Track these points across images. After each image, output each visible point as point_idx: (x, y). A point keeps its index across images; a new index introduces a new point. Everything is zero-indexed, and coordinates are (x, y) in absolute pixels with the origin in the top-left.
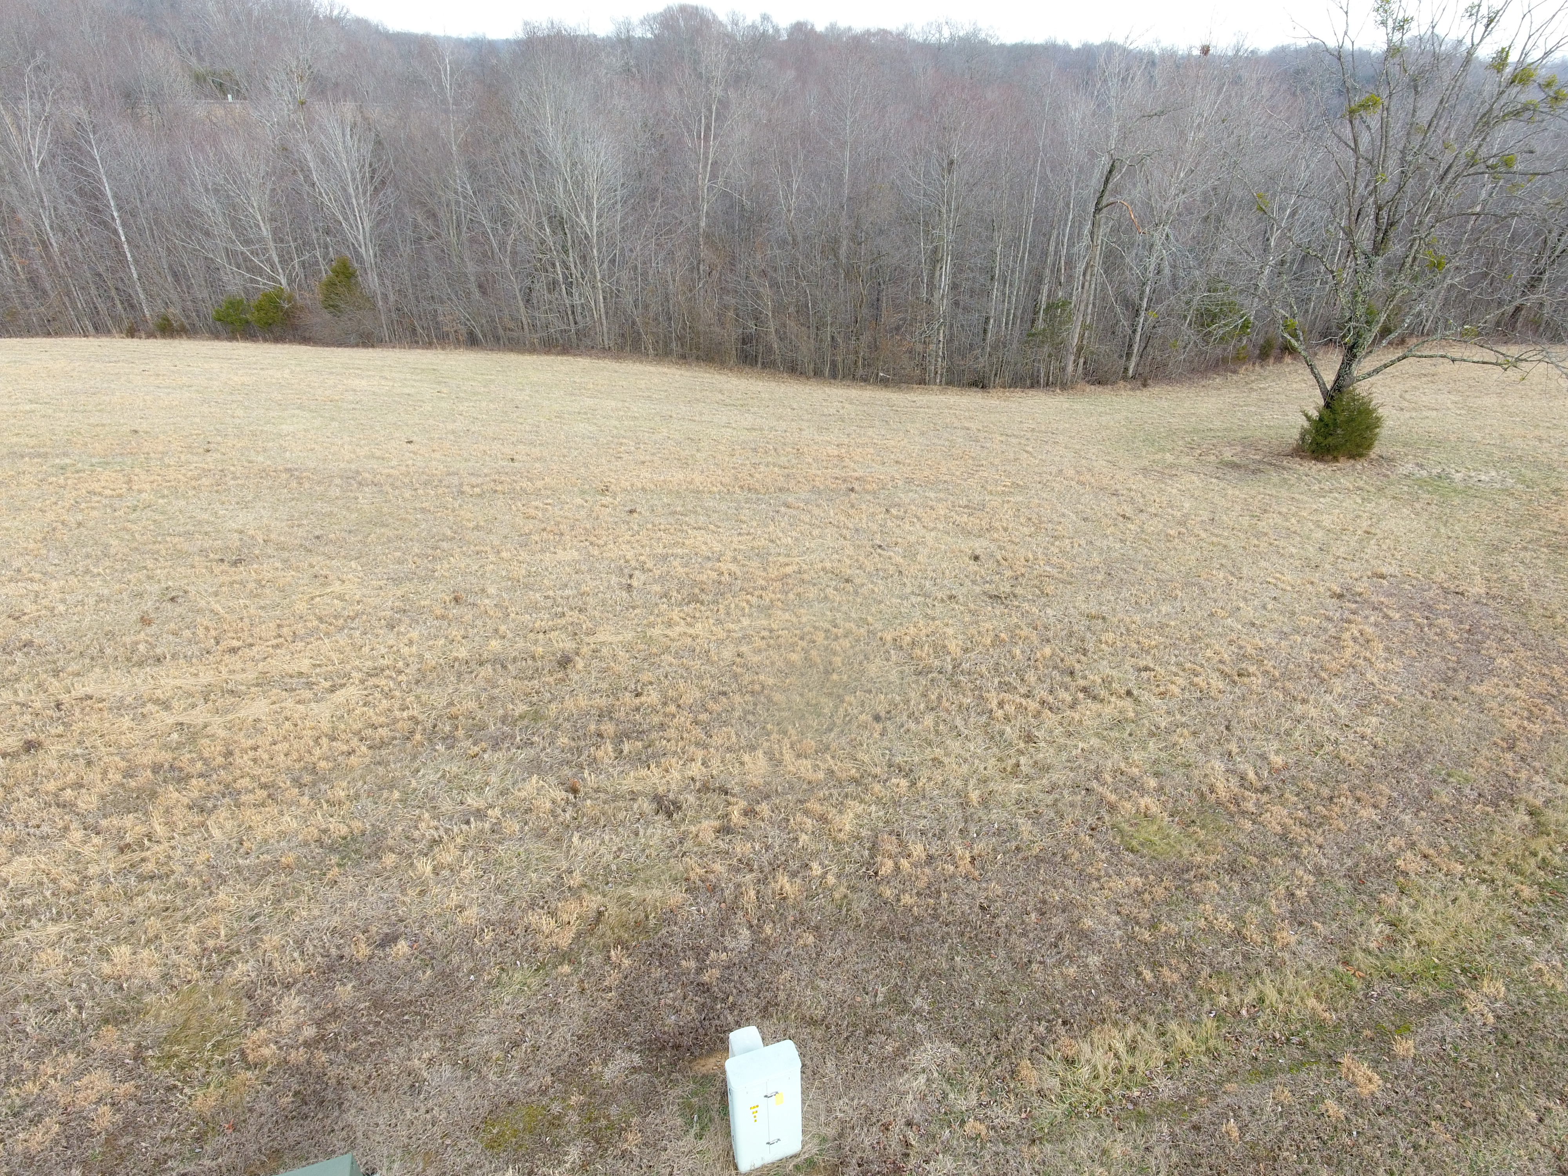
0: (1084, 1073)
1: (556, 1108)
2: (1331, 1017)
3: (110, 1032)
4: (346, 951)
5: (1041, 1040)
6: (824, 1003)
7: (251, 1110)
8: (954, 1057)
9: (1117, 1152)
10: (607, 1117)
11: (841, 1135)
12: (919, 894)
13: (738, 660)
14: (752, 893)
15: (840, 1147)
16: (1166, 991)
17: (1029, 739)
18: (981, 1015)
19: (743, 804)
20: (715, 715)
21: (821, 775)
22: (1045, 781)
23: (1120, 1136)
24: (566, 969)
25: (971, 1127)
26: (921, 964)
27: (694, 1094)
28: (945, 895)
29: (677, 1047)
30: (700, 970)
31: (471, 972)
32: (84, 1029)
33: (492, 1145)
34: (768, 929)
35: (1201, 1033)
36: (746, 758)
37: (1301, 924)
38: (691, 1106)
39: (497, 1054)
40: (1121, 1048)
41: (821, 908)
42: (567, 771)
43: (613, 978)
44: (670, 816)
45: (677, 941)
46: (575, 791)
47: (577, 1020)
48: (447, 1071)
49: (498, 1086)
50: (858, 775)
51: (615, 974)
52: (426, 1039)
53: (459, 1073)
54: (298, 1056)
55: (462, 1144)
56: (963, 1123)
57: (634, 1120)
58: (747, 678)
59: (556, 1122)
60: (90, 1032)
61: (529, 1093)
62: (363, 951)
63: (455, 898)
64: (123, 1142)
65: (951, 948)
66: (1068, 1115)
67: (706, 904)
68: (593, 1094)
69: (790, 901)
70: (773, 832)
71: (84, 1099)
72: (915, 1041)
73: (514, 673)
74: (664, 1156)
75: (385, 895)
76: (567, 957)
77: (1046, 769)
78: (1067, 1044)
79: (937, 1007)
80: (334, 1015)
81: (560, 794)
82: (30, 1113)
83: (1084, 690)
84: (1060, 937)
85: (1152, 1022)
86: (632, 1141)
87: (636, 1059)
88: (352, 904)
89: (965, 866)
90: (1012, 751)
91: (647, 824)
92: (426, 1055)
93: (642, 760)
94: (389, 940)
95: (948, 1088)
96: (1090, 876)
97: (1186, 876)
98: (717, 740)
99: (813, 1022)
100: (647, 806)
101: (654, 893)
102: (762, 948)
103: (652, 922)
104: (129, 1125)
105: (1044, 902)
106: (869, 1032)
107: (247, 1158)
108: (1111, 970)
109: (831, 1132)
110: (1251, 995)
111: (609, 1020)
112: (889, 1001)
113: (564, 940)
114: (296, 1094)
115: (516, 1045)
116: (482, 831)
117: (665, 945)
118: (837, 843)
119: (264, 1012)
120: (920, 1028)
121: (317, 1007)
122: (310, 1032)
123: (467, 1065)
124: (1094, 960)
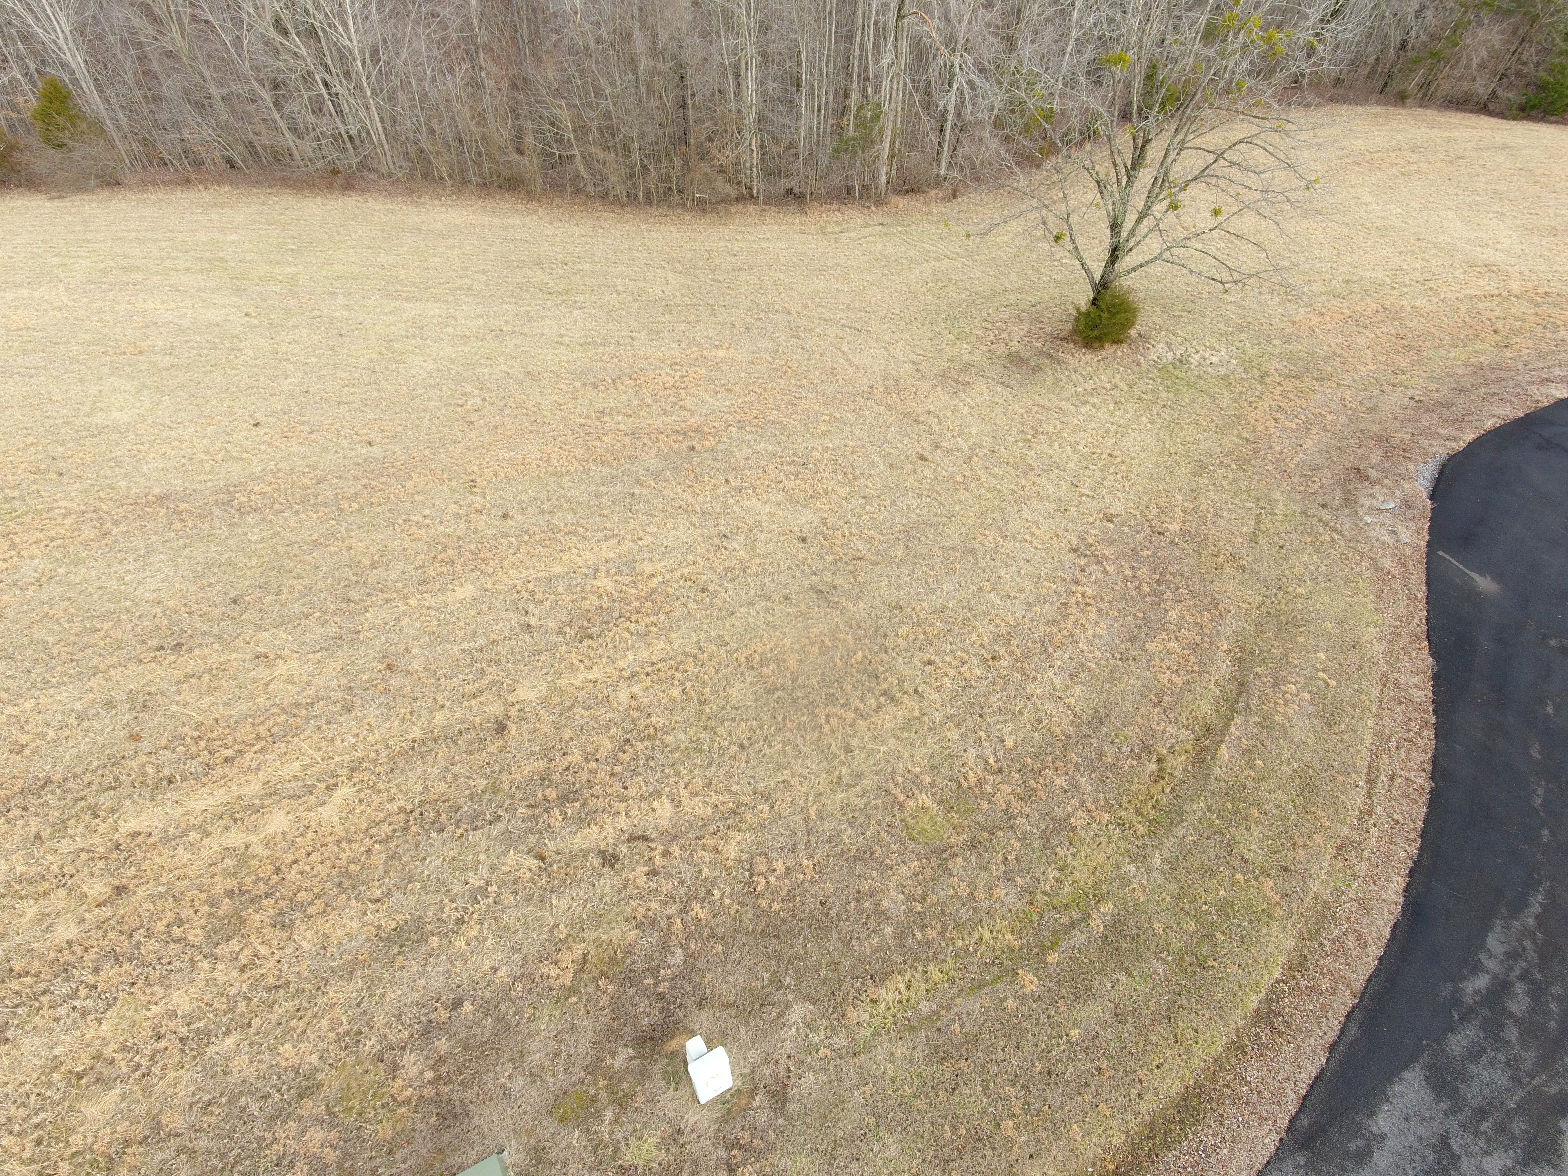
0: (882, 1006)
1: (592, 1092)
2: (1016, 944)
3: (308, 1103)
4: (433, 1017)
5: (858, 991)
6: (733, 991)
7: (413, 1130)
8: (811, 1012)
9: (898, 1053)
10: (623, 1090)
11: (753, 1072)
12: (783, 901)
13: (633, 703)
14: (679, 921)
15: (753, 1079)
16: (929, 943)
17: (848, 750)
18: (824, 981)
19: (660, 848)
20: (625, 765)
21: (710, 811)
22: (858, 788)
23: (900, 1043)
24: (574, 999)
25: (823, 1052)
26: (788, 953)
27: (668, 1064)
28: (798, 898)
29: (652, 1038)
30: (656, 985)
31: (515, 1014)
32: (290, 1104)
33: (562, 1120)
34: (693, 946)
35: (946, 968)
36: (656, 804)
37: (1009, 880)
38: (667, 1073)
39: (547, 1063)
40: (902, 987)
41: (723, 923)
42: (532, 839)
43: (604, 1001)
44: (612, 866)
45: (639, 966)
46: (543, 859)
47: (590, 1034)
48: (521, 1080)
49: (555, 1084)
50: (734, 807)
51: (604, 997)
52: (503, 1064)
53: (529, 1080)
54: (429, 1092)
55: (545, 1123)
56: (817, 1051)
57: (638, 1089)
58: (642, 723)
59: (594, 1099)
60: (294, 1106)
61: (574, 1085)
62: (444, 1015)
63: (488, 964)
64: (347, 1165)
65: (804, 938)
66: (873, 1035)
67: (651, 935)
68: (611, 1078)
69: (703, 922)
70: (684, 867)
71: (314, 1148)
72: (788, 1006)
73: (464, 748)
74: (659, 1106)
75: (441, 969)
76: (572, 990)
77: (859, 776)
78: (873, 992)
79: (799, 980)
80: (441, 1060)
81: (533, 862)
82: (285, 1162)
83: (885, 693)
84: (868, 917)
85: (920, 968)
86: (640, 1100)
87: (630, 1050)
88: (422, 982)
89: (810, 871)
90: (836, 763)
91: (600, 875)
92: (507, 1074)
93: (583, 821)
94: (457, 1004)
95: (808, 1031)
96: (887, 865)
97: (944, 856)
98: (632, 792)
99: (729, 1006)
100: (597, 862)
101: (616, 934)
102: (691, 960)
103: (620, 955)
104: (346, 1155)
105: (859, 892)
106: (762, 1005)
107: (424, 1158)
108: (899, 937)
109: (747, 1071)
110: (976, 936)
111: (610, 1030)
112: (771, 982)
113: (567, 980)
114: (437, 1114)
115: (557, 1055)
116: (489, 905)
117: (631, 971)
118: (727, 869)
119: (394, 1069)
120: (790, 997)
121: (427, 1058)
122: (429, 1075)
123: (531, 1074)
124: (888, 930)
